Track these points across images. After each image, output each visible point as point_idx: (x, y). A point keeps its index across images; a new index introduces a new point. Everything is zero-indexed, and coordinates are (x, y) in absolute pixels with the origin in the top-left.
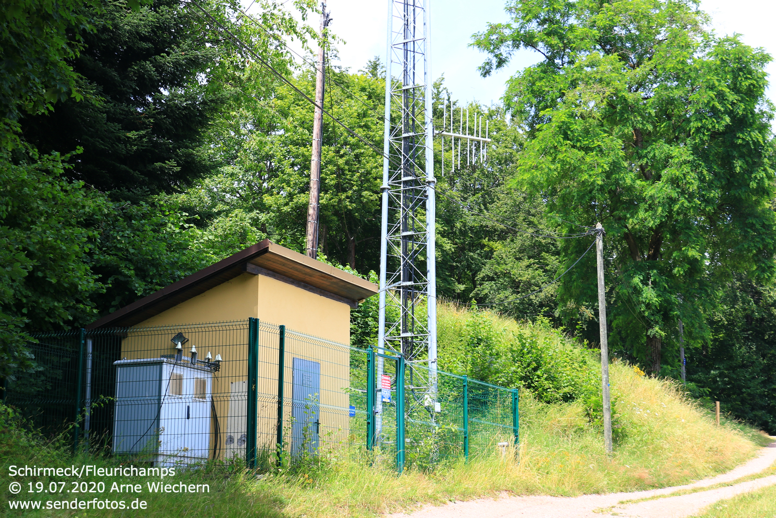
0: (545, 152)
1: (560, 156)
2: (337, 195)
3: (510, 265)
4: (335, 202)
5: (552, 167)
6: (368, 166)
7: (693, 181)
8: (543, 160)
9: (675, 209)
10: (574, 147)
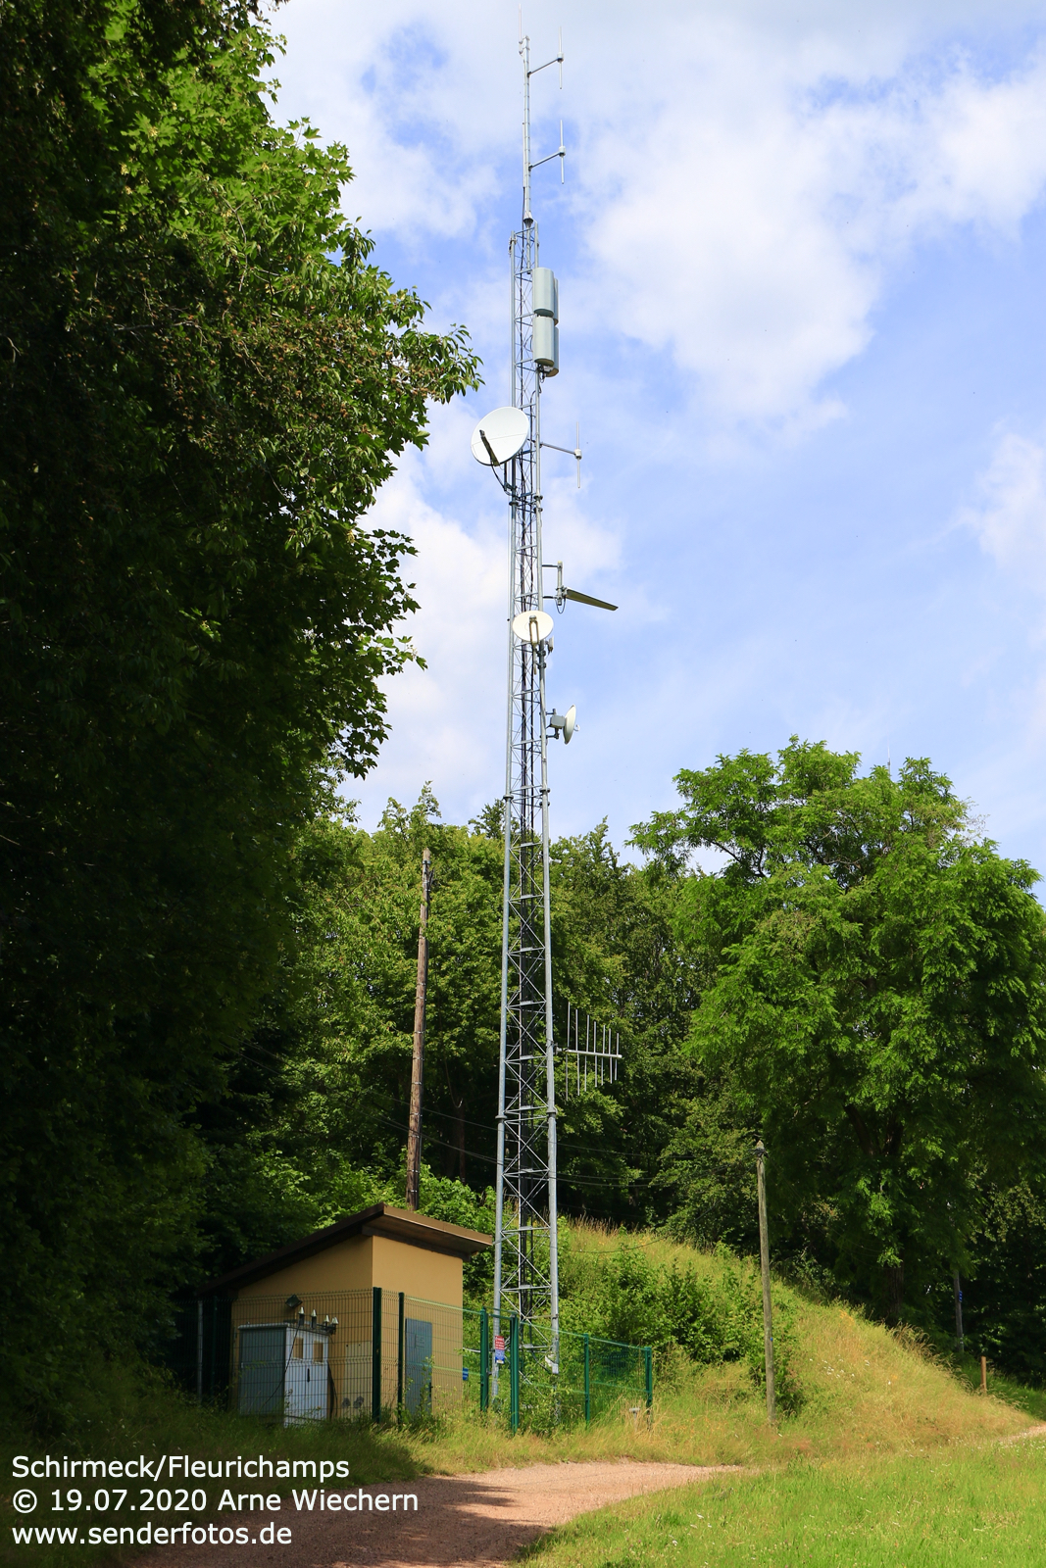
0: (728, 1007)
1: (750, 1015)
2: (437, 1035)
3: (711, 1138)
4: (434, 1046)
5: (737, 1030)
6: (485, 988)
7: (929, 1049)
8: (725, 1019)
9: (907, 1088)
10: (768, 1000)
